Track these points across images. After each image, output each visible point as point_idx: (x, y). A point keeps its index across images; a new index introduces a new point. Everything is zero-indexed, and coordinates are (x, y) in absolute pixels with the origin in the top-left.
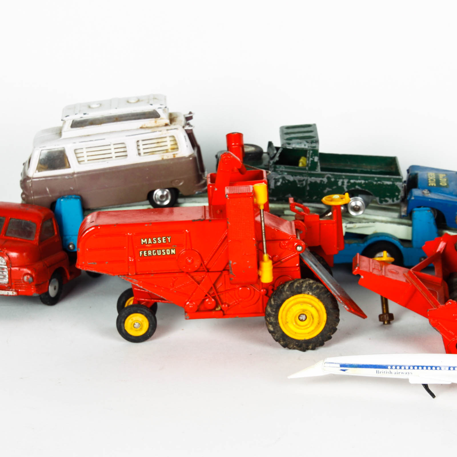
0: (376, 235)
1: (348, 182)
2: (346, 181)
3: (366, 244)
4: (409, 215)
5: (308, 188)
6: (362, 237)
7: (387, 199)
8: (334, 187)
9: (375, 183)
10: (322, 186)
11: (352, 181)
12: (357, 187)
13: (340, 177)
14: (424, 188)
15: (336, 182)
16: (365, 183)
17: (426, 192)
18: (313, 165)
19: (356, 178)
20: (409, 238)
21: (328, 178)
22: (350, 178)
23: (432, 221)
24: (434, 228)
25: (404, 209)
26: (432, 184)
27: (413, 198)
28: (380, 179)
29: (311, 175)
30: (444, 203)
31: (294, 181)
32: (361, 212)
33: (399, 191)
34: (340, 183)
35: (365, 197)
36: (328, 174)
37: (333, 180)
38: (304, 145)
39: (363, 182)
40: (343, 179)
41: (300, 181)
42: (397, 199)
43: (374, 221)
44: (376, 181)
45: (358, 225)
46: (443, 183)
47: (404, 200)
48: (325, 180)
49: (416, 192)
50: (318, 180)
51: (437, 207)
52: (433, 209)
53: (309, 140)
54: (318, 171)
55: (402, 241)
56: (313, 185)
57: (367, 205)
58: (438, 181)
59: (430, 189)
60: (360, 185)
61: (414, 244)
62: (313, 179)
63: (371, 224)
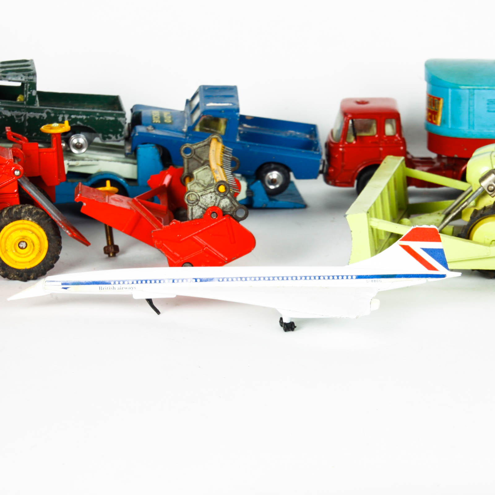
0: (100, 174)
1: (69, 118)
2: (66, 117)
3: (89, 183)
4: (134, 153)
5: (27, 124)
6: (85, 176)
7: (110, 135)
9: (97, 118)
10: (42, 121)
11: (73, 117)
12: (78, 123)
13: (60, 112)
14: (147, 125)
16: (86, 119)
17: (150, 128)
18: (32, 100)
19: (77, 113)
20: (135, 176)
21: (48, 113)
22: (71, 113)
23: (157, 157)
24: (159, 165)
25: (129, 147)
26: (157, 121)
27: (137, 134)
28: (102, 114)
29: (30, 110)
30: (169, 139)
31: (12, 117)
32: (83, 151)
33: (122, 127)
34: (60, 119)
35: (87, 134)
36: (48, 109)
37: (53, 115)
38: (20, 78)
39: (84, 117)
40: (64, 114)
41: (17, 116)
42: (121, 135)
43: (97, 160)
44: (99, 116)
45: (80, 163)
46: (168, 120)
47: (129, 139)
48: (45, 115)
49: (140, 129)
50: (37, 115)
51: (161, 144)
52: (158, 146)
53: (27, 73)
54: (37, 105)
55: (128, 180)
56: (32, 121)
59: (155, 127)
60: (81, 120)
61: (140, 182)
62: (32, 115)
63: (94, 162)
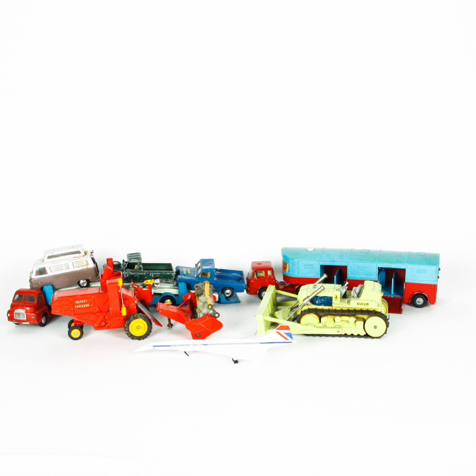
0: (165, 293)
1: (154, 274)
2: (153, 274)
3: (162, 297)
4: (177, 285)
5: (139, 277)
6: (160, 294)
7: (169, 280)
8: (149, 276)
9: (164, 274)
10: (144, 276)
11: (155, 274)
12: (157, 276)
13: (150, 272)
14: (182, 275)
15: (149, 275)
16: (160, 274)
17: (183, 276)
18: (140, 268)
19: (156, 272)
20: (178, 294)
21: (146, 273)
22: (154, 272)
23: (186, 287)
24: (186, 290)
25: (175, 283)
26: (185, 273)
27: (178, 279)
28: (165, 272)
29: (140, 272)
30: (190, 280)
31: (133, 275)
32: (159, 285)
33: (173, 276)
34: (150, 275)
35: (160, 279)
36: (146, 271)
37: (148, 273)
38: (136, 261)
39: (159, 274)
40: (152, 273)
41: (135, 274)
42: (172, 279)
43: (164, 288)
44: (164, 273)
45: (158, 290)
46: (189, 273)
47: (175, 279)
48: (145, 274)
49: (179, 277)
50: (142, 274)
51: (187, 282)
52: (186, 282)
53: (138, 259)
54: (142, 270)
55: (175, 295)
56: (140, 276)
57: (161, 282)
58: (187, 272)
59: (184, 275)
60: (158, 275)
61: (180, 296)
62: (140, 274)
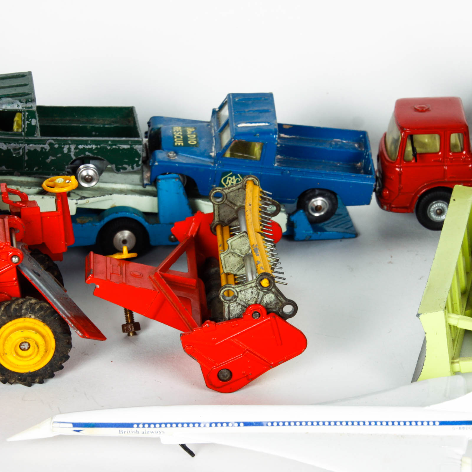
0: (115, 209)
1: (76, 148)
2: (73, 147)
3: (103, 223)
4: (154, 182)
5: (26, 158)
6: (98, 213)
7: (125, 166)
8: (59, 155)
9: (109, 148)
10: (44, 154)
11: (80, 147)
12: (87, 153)
13: (65, 142)
14: (169, 150)
15: (61, 149)
16: (96, 149)
17: (171, 154)
18: (31, 130)
19: (86, 143)
20: (156, 211)
21: (51, 145)
22: (77, 143)
23: (181, 190)
24: (184, 200)
25: (147, 175)
26: (179, 143)
27: (156, 164)
28: (114, 143)
29: (29, 142)
30: (195, 168)
31: (8, 150)
32: (93, 184)
33: (138, 156)
34: (65, 150)
35: (97, 162)
36: (51, 139)
37: (56, 146)
38: (16, 106)
39: (94, 147)
40: (69, 144)
41: (15, 149)
42: (138, 165)
43: (111, 192)
44: (110, 145)
45: (91, 200)
46: (192, 141)
47: (146, 162)
48: (47, 147)
49: (161, 155)
50: (38, 147)
51: (186, 173)
52: (182, 175)
53: (22, 98)
54: (38, 136)
55: (147, 215)
56: (32, 154)
57: (100, 171)
58: (185, 139)
59: (177, 150)
60: (90, 150)
61: (162, 219)
62: (32, 147)
63: (107, 197)
